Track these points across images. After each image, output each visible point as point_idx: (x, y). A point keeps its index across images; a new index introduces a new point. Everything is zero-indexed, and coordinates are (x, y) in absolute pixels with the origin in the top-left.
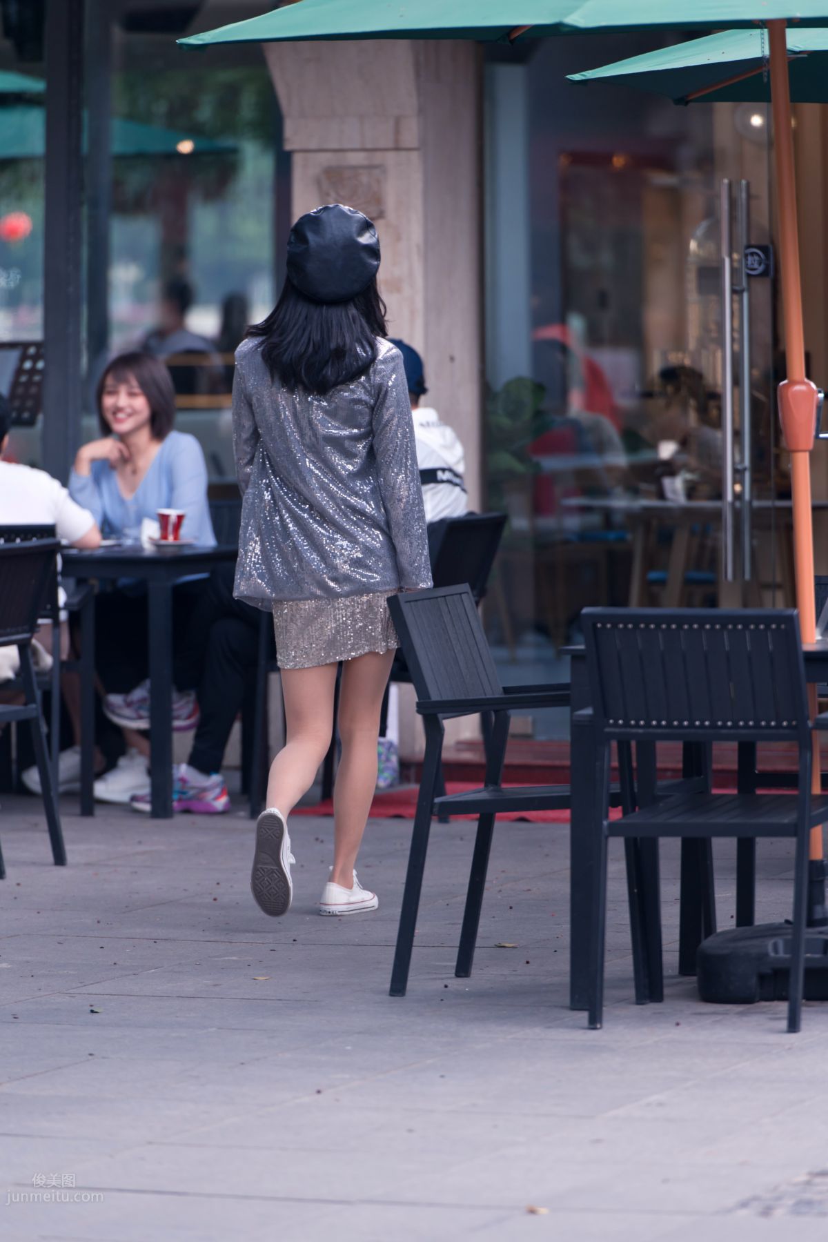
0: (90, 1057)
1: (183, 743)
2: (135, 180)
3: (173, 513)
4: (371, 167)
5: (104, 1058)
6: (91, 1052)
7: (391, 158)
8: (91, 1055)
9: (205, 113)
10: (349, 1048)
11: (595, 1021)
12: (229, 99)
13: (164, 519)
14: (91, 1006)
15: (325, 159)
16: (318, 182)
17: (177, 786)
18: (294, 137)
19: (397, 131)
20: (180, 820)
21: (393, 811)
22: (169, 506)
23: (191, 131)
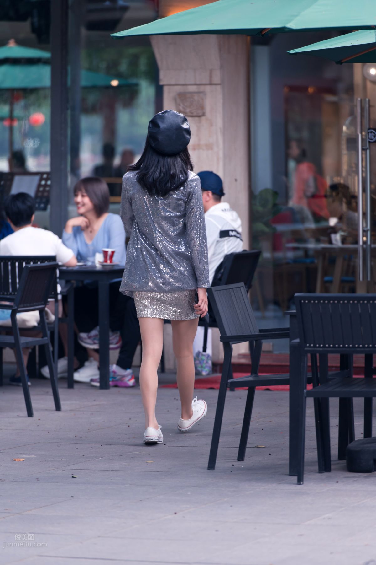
0: (72, 498)
1: (114, 355)
2: (92, 98)
3: (110, 250)
4: (199, 93)
5: (78, 498)
6: (72, 496)
7: (208, 88)
8: (72, 497)
9: (124, 67)
10: (189, 493)
11: (300, 481)
12: (134, 61)
13: (105, 253)
14: (72, 474)
15: (178, 89)
16: (175, 99)
17: (112, 375)
18: (164, 78)
19: (211, 76)
20: (113, 390)
21: (209, 386)
22: (108, 247)
23: (118, 76)
